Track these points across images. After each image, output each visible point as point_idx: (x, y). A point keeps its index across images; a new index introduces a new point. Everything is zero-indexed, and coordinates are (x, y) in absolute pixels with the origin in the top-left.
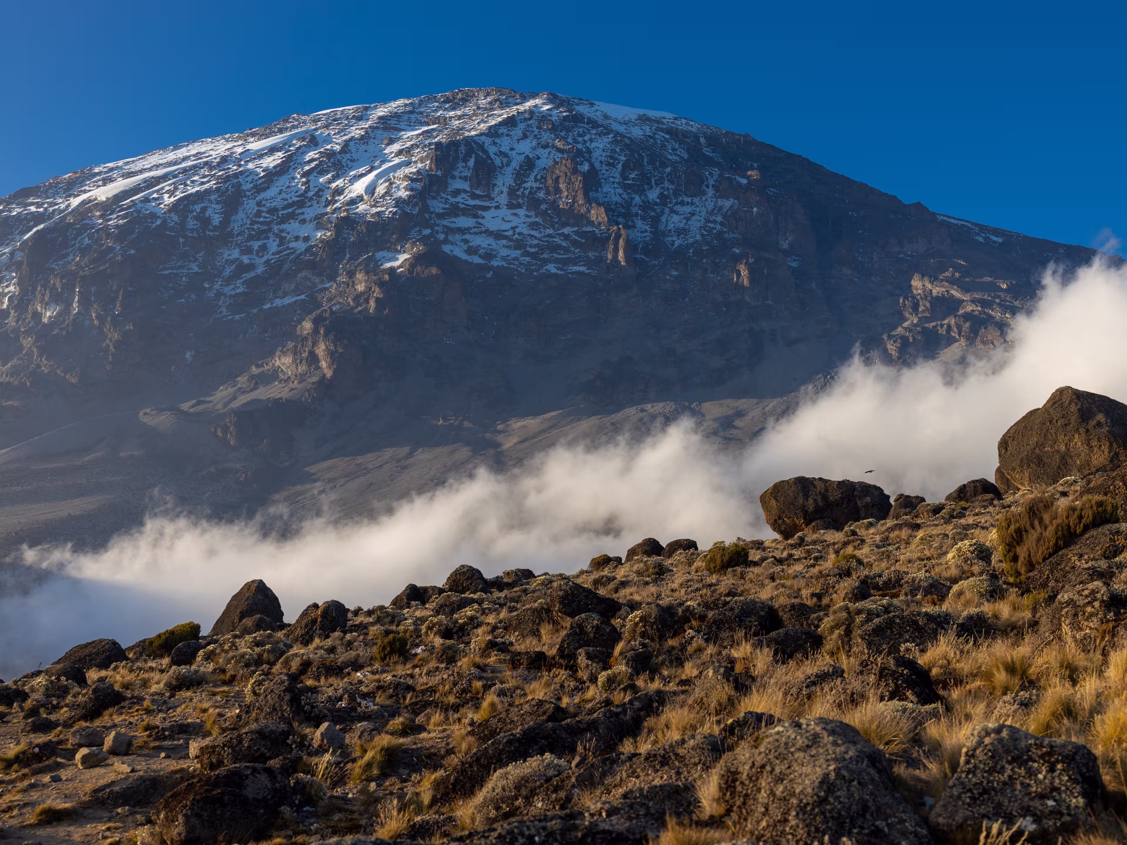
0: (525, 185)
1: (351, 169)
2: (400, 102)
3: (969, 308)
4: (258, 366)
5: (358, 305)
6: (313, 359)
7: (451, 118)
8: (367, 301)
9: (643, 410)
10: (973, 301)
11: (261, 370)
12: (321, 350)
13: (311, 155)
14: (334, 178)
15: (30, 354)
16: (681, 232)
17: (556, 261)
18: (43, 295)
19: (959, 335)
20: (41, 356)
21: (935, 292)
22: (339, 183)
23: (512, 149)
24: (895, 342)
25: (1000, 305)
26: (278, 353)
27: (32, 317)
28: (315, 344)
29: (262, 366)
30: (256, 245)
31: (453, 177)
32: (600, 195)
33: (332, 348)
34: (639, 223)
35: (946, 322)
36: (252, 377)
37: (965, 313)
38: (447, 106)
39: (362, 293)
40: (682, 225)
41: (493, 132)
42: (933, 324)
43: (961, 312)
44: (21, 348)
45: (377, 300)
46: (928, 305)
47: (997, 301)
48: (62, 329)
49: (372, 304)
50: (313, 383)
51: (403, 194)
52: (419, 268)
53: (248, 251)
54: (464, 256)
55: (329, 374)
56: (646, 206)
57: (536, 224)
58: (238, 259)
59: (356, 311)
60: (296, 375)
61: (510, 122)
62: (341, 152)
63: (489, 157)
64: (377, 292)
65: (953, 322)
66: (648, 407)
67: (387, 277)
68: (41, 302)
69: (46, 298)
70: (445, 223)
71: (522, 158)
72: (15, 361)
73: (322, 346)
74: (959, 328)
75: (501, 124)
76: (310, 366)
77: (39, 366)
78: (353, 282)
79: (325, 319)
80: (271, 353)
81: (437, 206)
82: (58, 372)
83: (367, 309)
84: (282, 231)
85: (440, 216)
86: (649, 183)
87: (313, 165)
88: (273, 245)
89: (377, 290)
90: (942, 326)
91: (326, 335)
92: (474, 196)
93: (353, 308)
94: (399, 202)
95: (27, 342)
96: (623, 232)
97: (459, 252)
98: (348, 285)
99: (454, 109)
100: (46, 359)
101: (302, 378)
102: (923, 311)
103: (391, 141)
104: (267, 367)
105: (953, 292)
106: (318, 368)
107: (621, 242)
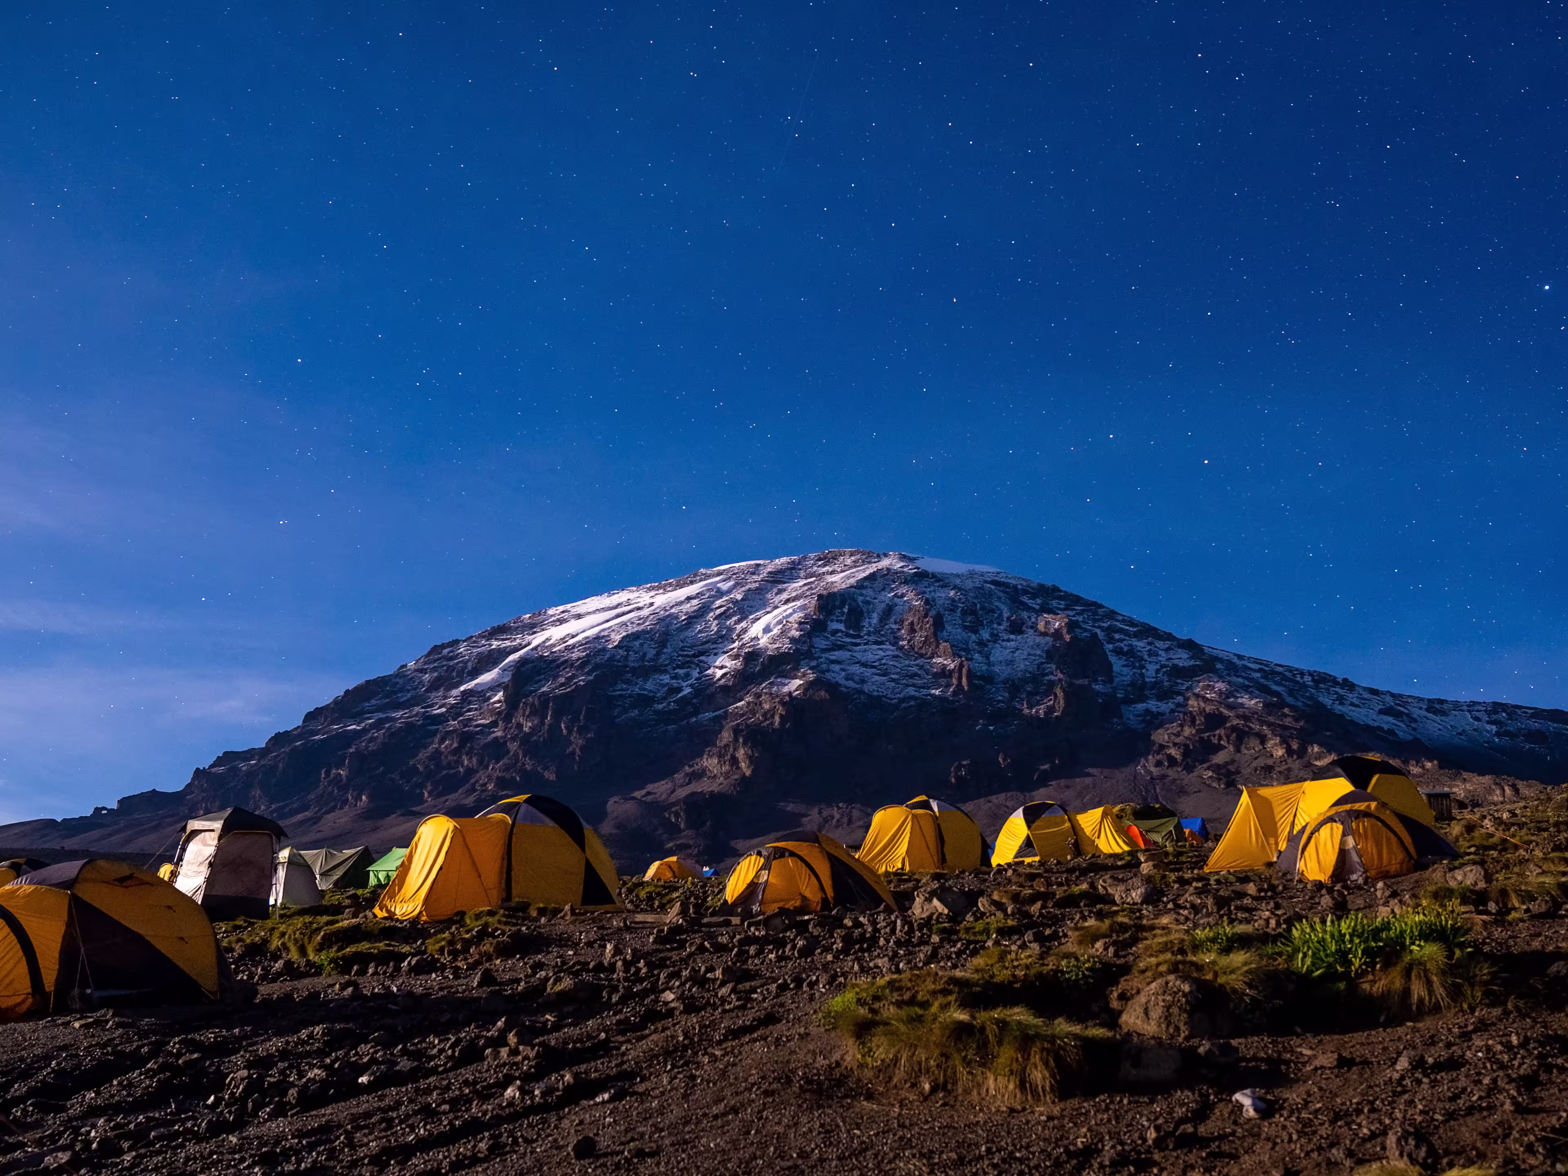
0: (887, 627)
1: (751, 614)
2: (784, 560)
3: (1235, 722)
4: (690, 766)
5: (766, 719)
6: (734, 761)
7: (824, 573)
8: (773, 716)
9: (989, 801)
10: (1238, 717)
11: (692, 769)
12: (741, 753)
13: (718, 603)
14: (739, 621)
15: (516, 755)
16: (1010, 663)
17: (913, 685)
18: (525, 710)
19: (1228, 743)
20: (525, 756)
21: (1207, 710)
22: (744, 624)
23: (875, 598)
24: (1179, 748)
25: (1258, 720)
26: (705, 756)
27: (516, 727)
28: (735, 749)
29: (693, 766)
30: (681, 672)
31: (832, 621)
32: (945, 634)
33: (750, 752)
34: (976, 656)
35: (1217, 732)
36: (687, 774)
37: (1232, 726)
38: (820, 563)
39: (769, 711)
40: (1009, 658)
41: (861, 585)
42: (1208, 734)
43: (1228, 725)
44: (508, 752)
45: (781, 716)
46: (1203, 719)
47: (1256, 716)
48: (540, 736)
49: (777, 719)
50: (736, 780)
51: (796, 634)
52: (811, 691)
53: (676, 677)
54: (843, 682)
55: (748, 773)
56: (981, 643)
57: (897, 656)
58: (668, 684)
59: (765, 724)
60: (721, 774)
61: (872, 577)
62: (742, 600)
63: (858, 604)
64: (781, 710)
65: (1223, 732)
66: (993, 798)
67: (787, 698)
68: (523, 715)
69: (527, 713)
70: (827, 655)
71: (883, 605)
72: (505, 760)
73: (742, 751)
74: (1228, 737)
75: (865, 578)
76: (732, 766)
77: (524, 764)
78: (760, 702)
79: (742, 730)
80: (701, 756)
81: (821, 643)
82: (539, 769)
83: (772, 724)
84: (701, 661)
85: (824, 651)
86: (982, 625)
87: (723, 609)
88: (695, 674)
89: (781, 708)
90: (1214, 736)
91: (744, 744)
92: (848, 635)
93: (762, 722)
94: (793, 640)
95: (513, 746)
96: (965, 663)
97: (840, 678)
98: (756, 704)
99: (824, 565)
100: (530, 759)
101: (727, 775)
102: (1199, 724)
103: (780, 592)
104: (696, 767)
105: (1222, 710)
106: (738, 768)
107: (964, 671)
